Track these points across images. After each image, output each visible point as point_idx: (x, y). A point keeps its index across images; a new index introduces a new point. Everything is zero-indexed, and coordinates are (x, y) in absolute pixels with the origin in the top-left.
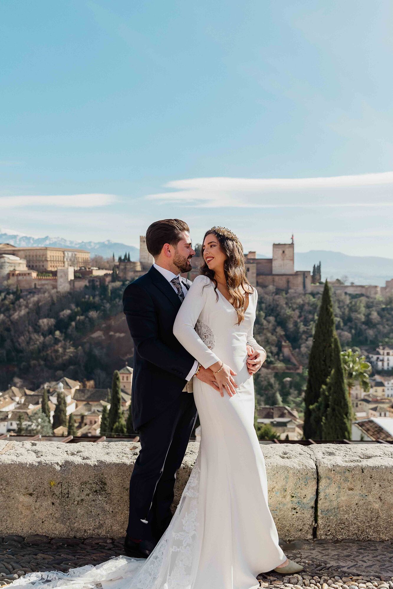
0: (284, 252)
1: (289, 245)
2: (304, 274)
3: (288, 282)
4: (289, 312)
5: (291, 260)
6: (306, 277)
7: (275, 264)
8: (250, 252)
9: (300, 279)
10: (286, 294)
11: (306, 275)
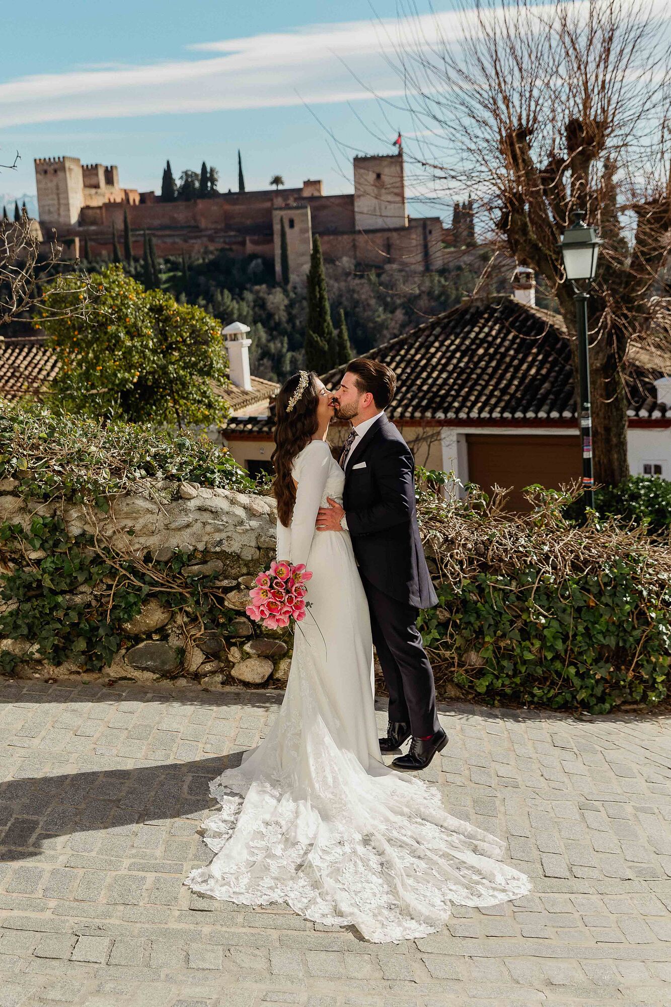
0: (379, 176)
1: (389, 159)
2: (427, 225)
3: (389, 247)
4: (381, 315)
5: (396, 194)
6: (430, 232)
7: (361, 205)
8: (308, 183)
9: (415, 239)
10: (379, 275)
11: (429, 228)
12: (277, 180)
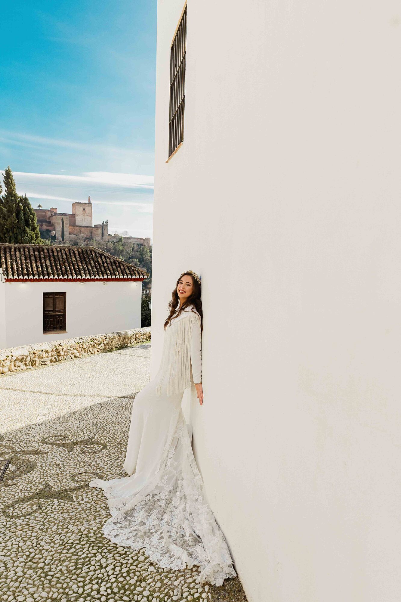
0: (84, 209)
1: (88, 204)
3: (91, 233)
5: (90, 216)
7: (78, 218)
8: (52, 208)
9: (99, 231)
11: (104, 228)
12: (39, 206)
